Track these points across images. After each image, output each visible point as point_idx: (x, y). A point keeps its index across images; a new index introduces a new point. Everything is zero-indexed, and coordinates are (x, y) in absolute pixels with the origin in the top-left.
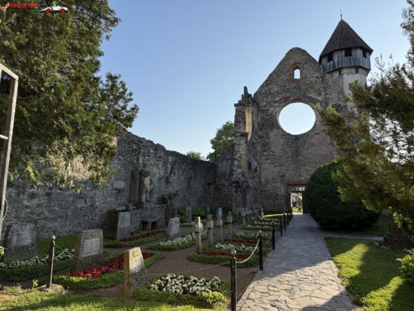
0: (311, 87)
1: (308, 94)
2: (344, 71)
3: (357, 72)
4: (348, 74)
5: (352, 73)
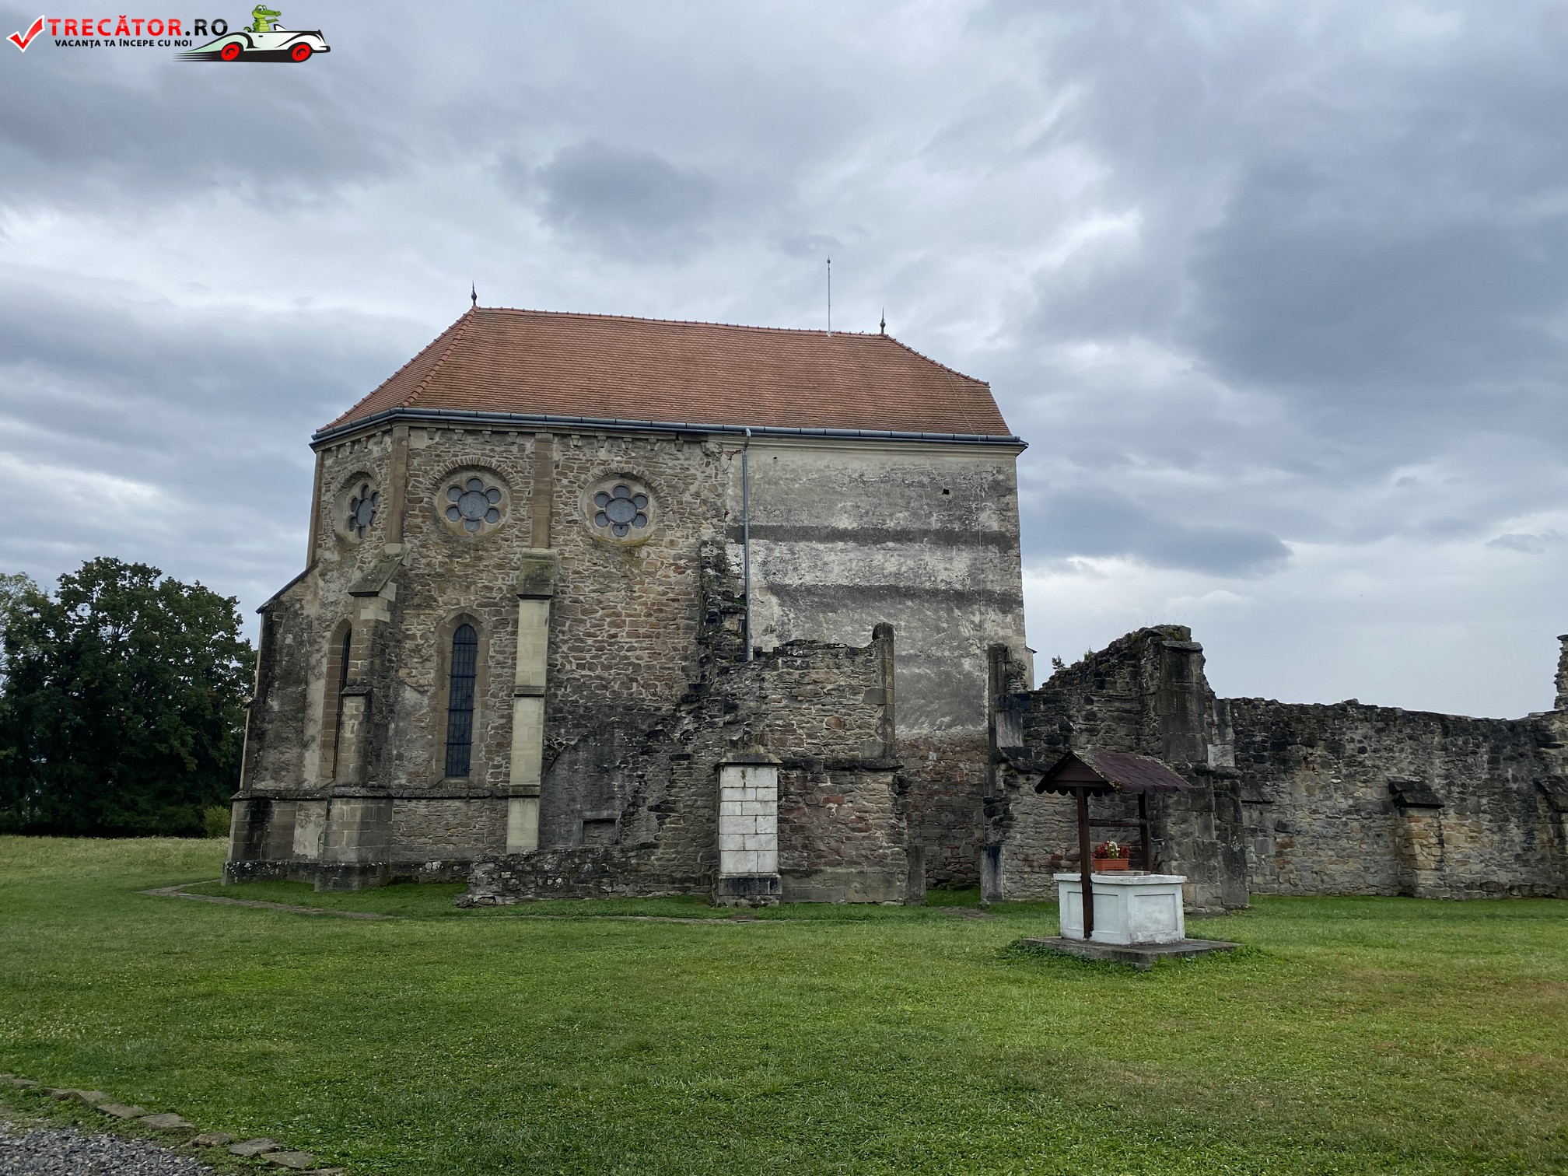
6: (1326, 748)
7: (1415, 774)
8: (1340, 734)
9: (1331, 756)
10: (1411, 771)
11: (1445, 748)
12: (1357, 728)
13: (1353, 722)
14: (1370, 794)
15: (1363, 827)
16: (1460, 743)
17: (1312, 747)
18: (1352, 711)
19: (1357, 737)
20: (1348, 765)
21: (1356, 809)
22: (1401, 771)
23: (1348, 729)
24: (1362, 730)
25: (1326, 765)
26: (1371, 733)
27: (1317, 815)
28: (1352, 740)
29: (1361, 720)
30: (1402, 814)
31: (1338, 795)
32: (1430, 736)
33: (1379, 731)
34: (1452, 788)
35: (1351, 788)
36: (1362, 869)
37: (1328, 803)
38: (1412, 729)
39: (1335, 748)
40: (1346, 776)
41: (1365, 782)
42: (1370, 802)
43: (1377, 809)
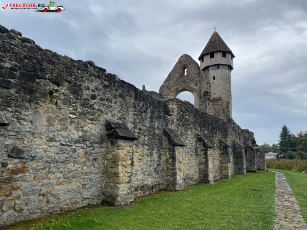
0: (191, 81)
1: (190, 86)
2: (210, 68)
3: (218, 68)
4: (213, 70)
5: (215, 69)
6: (69, 89)
7: (120, 119)
8: (80, 81)
9: (72, 96)
10: (118, 117)
11: (135, 107)
12: (92, 81)
13: (91, 75)
14: (95, 129)
15: (86, 153)
16: (141, 105)
17: (59, 85)
18: (90, 69)
19: (92, 87)
20: (83, 105)
21: (83, 140)
22: (113, 116)
23: (87, 79)
24: (95, 84)
25: (67, 102)
26: (101, 87)
27: (53, 143)
28: (88, 89)
29: (96, 76)
30: (113, 144)
31: (72, 128)
32: (130, 98)
33: (105, 87)
34: (136, 130)
35: (83, 123)
36: (81, 186)
37: (64, 133)
38: (122, 91)
39: (76, 90)
40: (80, 114)
41: (91, 120)
42: (93, 135)
43: (97, 140)
